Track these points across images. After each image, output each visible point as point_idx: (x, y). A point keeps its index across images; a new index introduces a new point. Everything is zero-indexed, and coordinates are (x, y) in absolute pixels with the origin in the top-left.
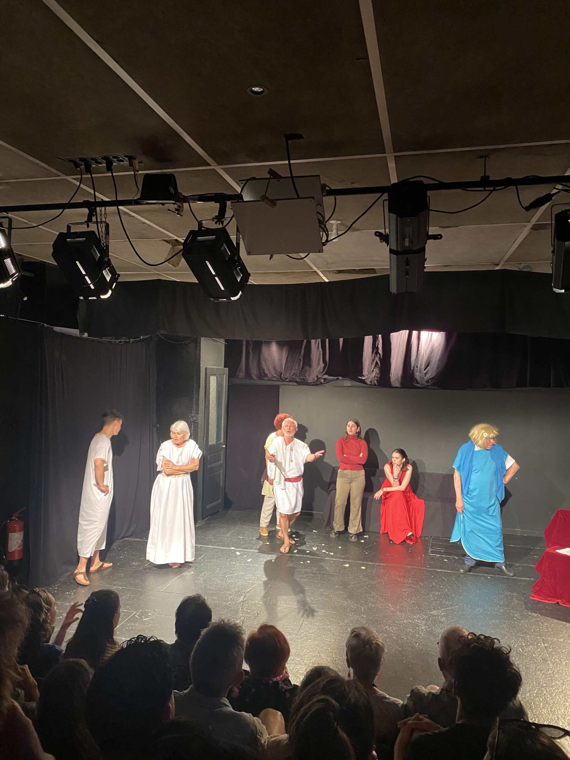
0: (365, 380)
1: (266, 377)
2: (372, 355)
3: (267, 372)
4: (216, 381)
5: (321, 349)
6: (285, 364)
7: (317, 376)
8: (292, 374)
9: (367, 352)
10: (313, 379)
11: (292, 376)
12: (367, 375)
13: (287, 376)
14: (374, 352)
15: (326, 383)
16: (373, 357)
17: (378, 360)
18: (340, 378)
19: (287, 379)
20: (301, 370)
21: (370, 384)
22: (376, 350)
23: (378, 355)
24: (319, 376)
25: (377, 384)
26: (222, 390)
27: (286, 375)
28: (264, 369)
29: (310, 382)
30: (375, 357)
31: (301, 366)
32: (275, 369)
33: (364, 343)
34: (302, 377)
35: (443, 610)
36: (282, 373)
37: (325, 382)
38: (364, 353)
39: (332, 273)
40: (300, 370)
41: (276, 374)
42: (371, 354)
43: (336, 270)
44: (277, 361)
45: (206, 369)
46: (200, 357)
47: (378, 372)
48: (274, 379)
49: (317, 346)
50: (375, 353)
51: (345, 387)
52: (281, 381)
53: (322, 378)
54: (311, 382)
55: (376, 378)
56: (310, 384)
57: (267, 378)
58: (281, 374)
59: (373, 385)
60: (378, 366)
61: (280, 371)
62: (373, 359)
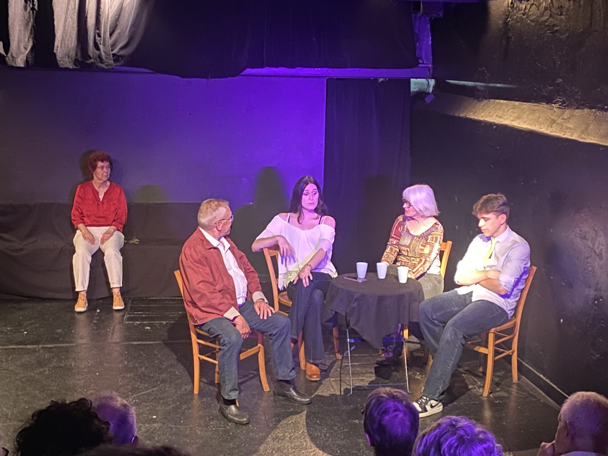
2: (24, 13)
12: (18, 49)
35: (134, 397)
62: (27, 21)
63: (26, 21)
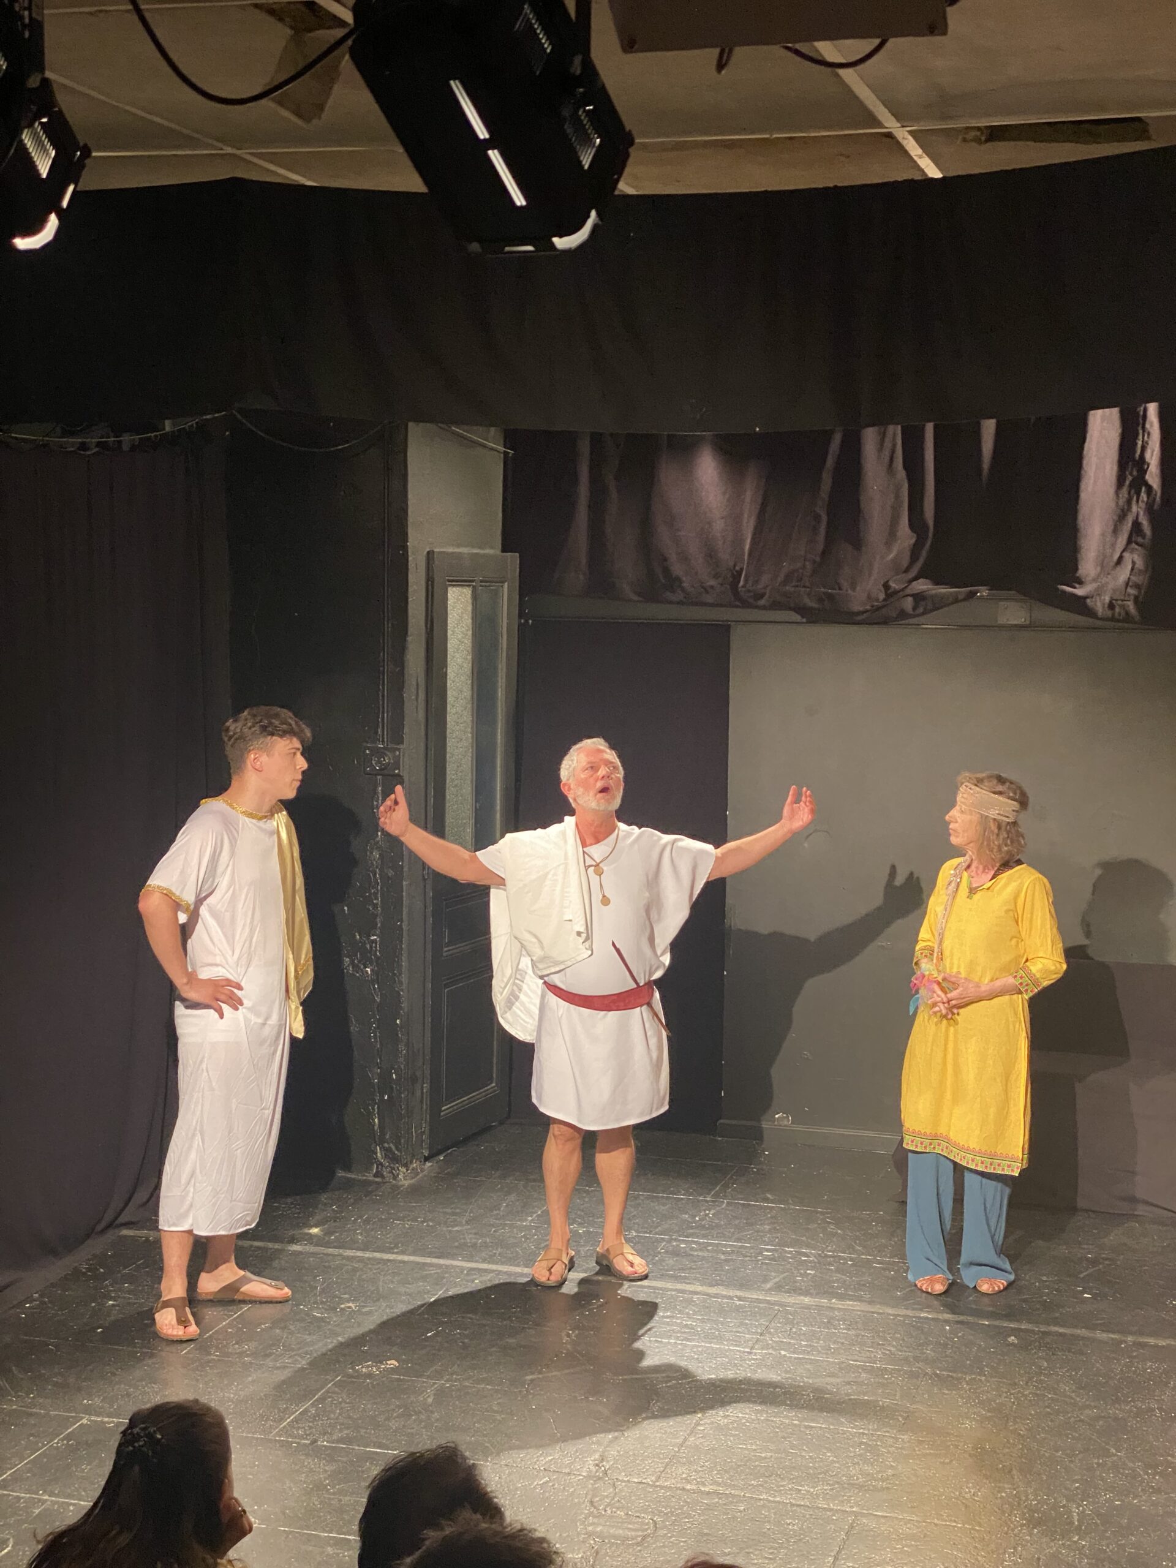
0: (1085, 598)
1: (674, 592)
2: (1117, 493)
3: (677, 569)
4: (470, 608)
5: (901, 474)
6: (754, 534)
7: (886, 586)
8: (780, 579)
9: (1095, 482)
10: (869, 597)
11: (785, 582)
12: (1095, 580)
13: (760, 586)
14: (1127, 483)
15: (923, 614)
16: (1121, 502)
17: (1141, 513)
18: (983, 592)
19: (762, 596)
20: (818, 559)
21: (1109, 613)
22: (1135, 473)
23: (1144, 496)
24: (893, 585)
25: (1138, 618)
26: (495, 645)
27: (757, 582)
28: (665, 560)
29: (857, 608)
30: (1129, 502)
31: (820, 547)
32: (711, 555)
33: (1086, 445)
34: (822, 590)
36: (742, 569)
37: (920, 610)
38: (1083, 486)
39: (958, 142)
40: (814, 562)
41: (716, 576)
42: (1112, 491)
43: (979, 129)
44: (719, 526)
45: (430, 555)
46: (405, 511)
47: (1140, 564)
48: (709, 599)
49: (887, 459)
50: (1130, 486)
51: (1002, 627)
52: (737, 607)
53: (908, 591)
54: (861, 609)
55: (1130, 591)
56: (860, 618)
57: (679, 596)
58: (737, 576)
59: (1118, 621)
60: (1140, 540)
61: (731, 564)
62: (1123, 510)
63: (1119, 511)
